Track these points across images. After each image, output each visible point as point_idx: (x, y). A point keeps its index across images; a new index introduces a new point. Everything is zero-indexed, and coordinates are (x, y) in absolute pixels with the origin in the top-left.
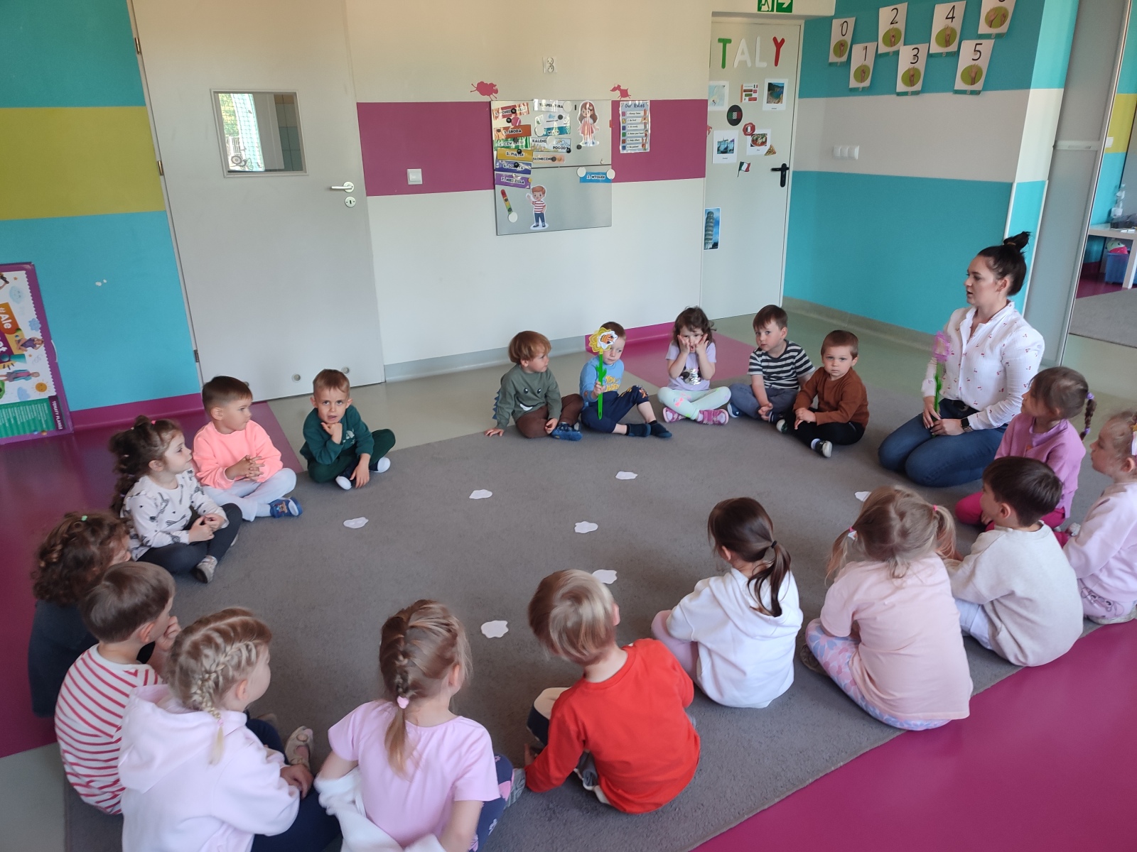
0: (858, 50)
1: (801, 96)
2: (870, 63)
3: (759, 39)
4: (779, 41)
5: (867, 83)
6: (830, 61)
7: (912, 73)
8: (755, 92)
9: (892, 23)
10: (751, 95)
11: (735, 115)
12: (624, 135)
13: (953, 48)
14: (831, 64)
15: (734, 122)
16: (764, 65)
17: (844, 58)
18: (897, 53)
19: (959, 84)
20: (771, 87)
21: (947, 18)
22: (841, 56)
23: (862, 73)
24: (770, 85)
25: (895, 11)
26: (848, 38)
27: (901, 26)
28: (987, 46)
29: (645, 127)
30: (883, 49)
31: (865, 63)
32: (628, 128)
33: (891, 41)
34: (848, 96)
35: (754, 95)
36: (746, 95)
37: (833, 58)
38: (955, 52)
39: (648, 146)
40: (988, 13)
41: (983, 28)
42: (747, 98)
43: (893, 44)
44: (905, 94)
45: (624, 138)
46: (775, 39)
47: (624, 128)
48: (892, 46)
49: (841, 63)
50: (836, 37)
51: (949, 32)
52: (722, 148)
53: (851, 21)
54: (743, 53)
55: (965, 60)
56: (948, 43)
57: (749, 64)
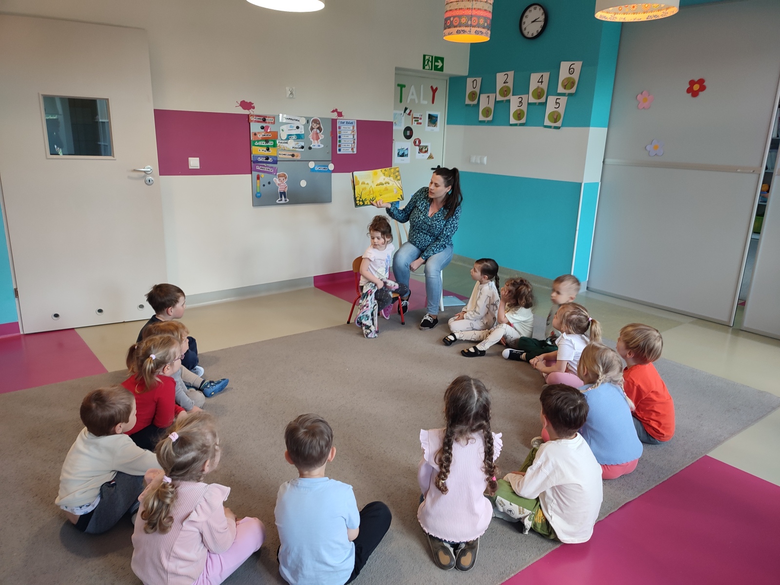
0: (483, 97)
1: (448, 124)
2: (492, 106)
3: (422, 86)
4: (434, 88)
5: (490, 118)
6: (466, 103)
7: (519, 112)
8: (421, 119)
9: (504, 83)
10: (418, 121)
11: (408, 133)
12: (340, 141)
13: (543, 100)
14: (467, 105)
15: (408, 137)
16: (426, 102)
17: (475, 102)
18: (509, 101)
19: (547, 122)
20: (430, 116)
21: (538, 82)
22: (473, 100)
23: (487, 112)
24: (429, 115)
25: (506, 75)
26: (477, 90)
27: (510, 84)
28: (563, 100)
29: (354, 137)
30: (499, 98)
31: (489, 106)
32: (342, 137)
33: (504, 94)
34: (479, 125)
35: (420, 121)
36: (415, 121)
37: (468, 102)
38: (544, 103)
39: (355, 150)
40: (563, 81)
41: (560, 90)
42: (416, 122)
43: (505, 96)
44: (516, 125)
45: (340, 144)
46: (432, 87)
47: (340, 137)
48: (505, 97)
49: (473, 105)
50: (469, 89)
51: (539, 91)
52: (401, 154)
53: (479, 80)
54: (413, 94)
55: (550, 107)
56: (539, 97)
57: (417, 101)
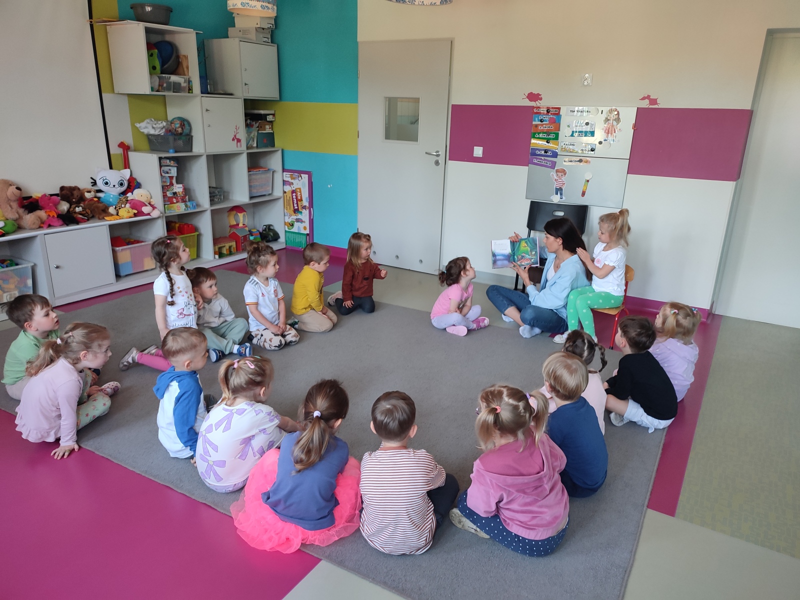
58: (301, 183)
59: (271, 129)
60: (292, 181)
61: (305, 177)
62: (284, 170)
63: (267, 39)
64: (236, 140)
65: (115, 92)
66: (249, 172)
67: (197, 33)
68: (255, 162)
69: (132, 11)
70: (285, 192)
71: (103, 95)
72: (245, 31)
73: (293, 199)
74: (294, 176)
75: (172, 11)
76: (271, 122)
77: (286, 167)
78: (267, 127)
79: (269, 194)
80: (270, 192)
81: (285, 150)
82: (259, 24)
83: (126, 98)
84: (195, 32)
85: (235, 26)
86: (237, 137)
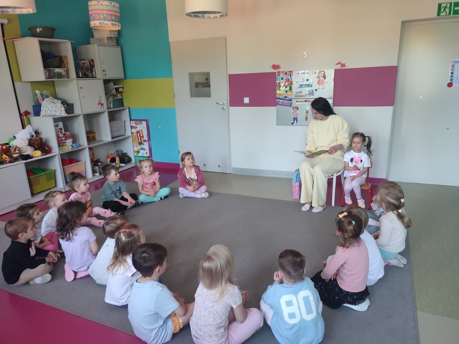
58: (142, 127)
59: (121, 96)
60: (137, 126)
61: (144, 123)
62: (131, 120)
63: (114, 44)
64: (100, 104)
65: (23, 81)
66: (110, 123)
67: (71, 42)
68: (113, 117)
69: (29, 31)
70: (132, 133)
71: (15, 83)
72: (101, 40)
73: (138, 136)
74: (137, 123)
75: (55, 30)
76: (121, 92)
77: (132, 118)
78: (119, 95)
79: (123, 135)
80: (124, 134)
81: (131, 108)
82: (109, 35)
83: (29, 84)
84: (70, 41)
85: (94, 37)
86: (101, 103)
